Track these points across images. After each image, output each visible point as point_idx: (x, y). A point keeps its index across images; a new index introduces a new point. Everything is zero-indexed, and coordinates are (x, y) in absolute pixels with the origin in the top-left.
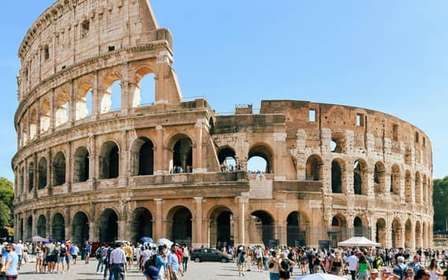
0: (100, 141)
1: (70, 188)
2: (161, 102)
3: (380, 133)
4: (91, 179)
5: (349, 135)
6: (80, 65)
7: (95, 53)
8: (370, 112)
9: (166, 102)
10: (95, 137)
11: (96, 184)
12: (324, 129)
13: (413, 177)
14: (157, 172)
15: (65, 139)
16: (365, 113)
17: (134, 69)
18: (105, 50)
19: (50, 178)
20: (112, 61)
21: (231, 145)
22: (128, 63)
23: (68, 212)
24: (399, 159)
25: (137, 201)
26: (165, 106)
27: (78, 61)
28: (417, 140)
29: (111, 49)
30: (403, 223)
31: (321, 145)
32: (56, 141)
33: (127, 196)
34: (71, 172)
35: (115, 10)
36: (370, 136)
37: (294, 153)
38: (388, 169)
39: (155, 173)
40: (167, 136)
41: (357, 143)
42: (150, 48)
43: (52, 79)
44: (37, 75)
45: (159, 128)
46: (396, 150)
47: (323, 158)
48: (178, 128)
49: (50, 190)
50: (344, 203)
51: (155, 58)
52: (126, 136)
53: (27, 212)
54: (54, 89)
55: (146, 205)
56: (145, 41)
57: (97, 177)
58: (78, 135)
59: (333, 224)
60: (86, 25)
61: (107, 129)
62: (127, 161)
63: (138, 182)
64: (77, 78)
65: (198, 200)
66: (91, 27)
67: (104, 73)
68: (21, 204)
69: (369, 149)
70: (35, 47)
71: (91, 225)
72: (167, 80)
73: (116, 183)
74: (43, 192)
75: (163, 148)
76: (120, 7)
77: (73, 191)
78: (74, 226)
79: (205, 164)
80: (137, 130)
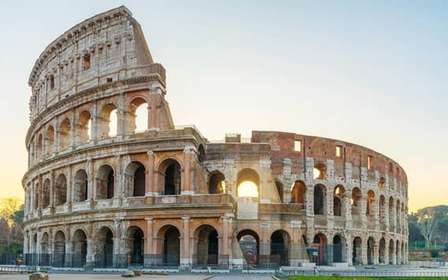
0: (98, 165)
1: (70, 207)
2: (153, 129)
3: (357, 163)
4: (89, 199)
5: (330, 164)
6: (81, 95)
7: (95, 83)
8: (348, 144)
9: (158, 130)
10: (93, 160)
11: (93, 204)
12: (308, 159)
13: (387, 201)
14: (148, 194)
15: (66, 162)
16: (344, 146)
17: (129, 99)
18: (104, 82)
19: (53, 198)
20: (110, 91)
21: (220, 170)
22: (124, 93)
23: (69, 230)
24: (374, 186)
25: (131, 220)
26: (157, 133)
27: (80, 90)
28: (391, 170)
29: (110, 80)
30: (377, 241)
31: (305, 171)
32: (58, 164)
33: (120, 216)
34: (72, 192)
35: (114, 46)
36: (348, 165)
37: (281, 179)
38: (364, 194)
39: (147, 195)
40: (158, 160)
41: (337, 171)
42: (143, 80)
43: (56, 106)
44: (44, 103)
45: (150, 153)
46: (371, 177)
47: (307, 184)
48: (168, 154)
49: (53, 209)
50: (324, 223)
51: (148, 90)
52: (120, 161)
53: (33, 229)
54: (57, 116)
55: (138, 224)
56: (139, 74)
57: (94, 197)
58: (78, 159)
59: (315, 242)
60: (87, 58)
61: (104, 153)
62: (121, 183)
63: (131, 202)
64: (78, 106)
65: (186, 220)
66: (92, 60)
67: (103, 102)
68: (28, 223)
69: (348, 176)
70: (42, 77)
71: (89, 241)
72: (159, 110)
73: (111, 204)
74: (46, 212)
75: (154, 172)
76: (118, 43)
77: (73, 210)
78: (74, 243)
79: (192, 186)
80: (130, 154)
